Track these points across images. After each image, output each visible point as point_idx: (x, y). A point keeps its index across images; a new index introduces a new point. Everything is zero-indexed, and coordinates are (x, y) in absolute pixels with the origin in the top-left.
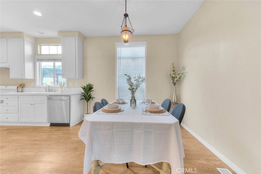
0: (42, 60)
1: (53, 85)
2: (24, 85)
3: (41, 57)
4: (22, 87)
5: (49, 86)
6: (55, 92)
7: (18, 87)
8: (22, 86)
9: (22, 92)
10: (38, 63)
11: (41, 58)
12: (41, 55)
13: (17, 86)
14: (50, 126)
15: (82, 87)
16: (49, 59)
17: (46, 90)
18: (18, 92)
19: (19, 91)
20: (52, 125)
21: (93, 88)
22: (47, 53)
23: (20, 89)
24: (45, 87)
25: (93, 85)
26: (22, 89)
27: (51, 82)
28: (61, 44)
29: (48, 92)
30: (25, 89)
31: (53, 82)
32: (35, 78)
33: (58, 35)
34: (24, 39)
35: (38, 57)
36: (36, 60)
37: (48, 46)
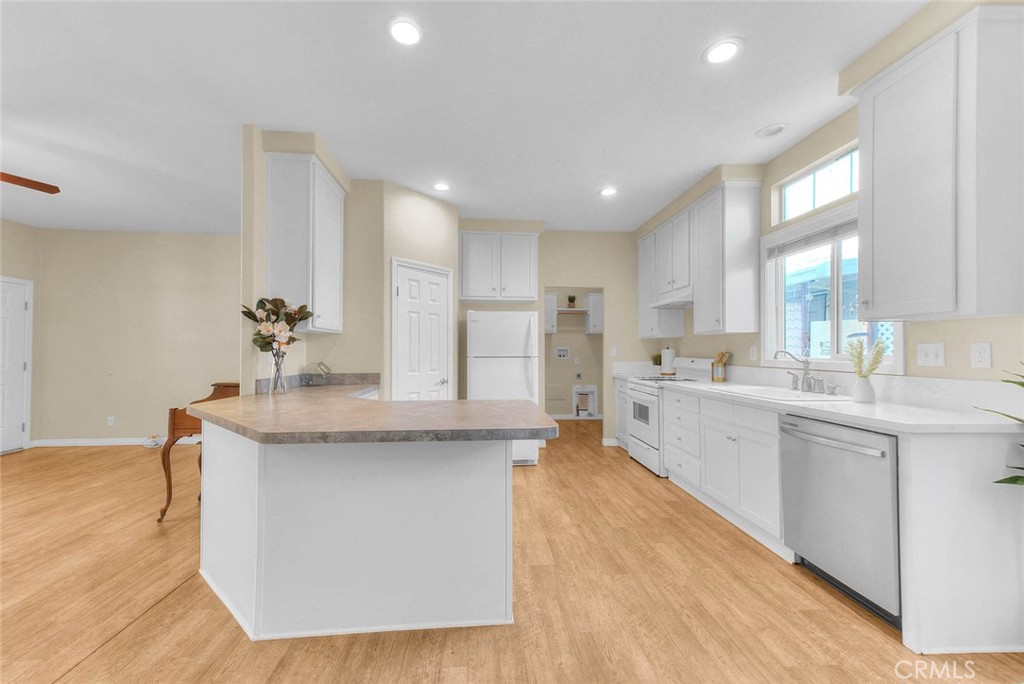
0: (781, 250)
1: (829, 357)
2: (731, 356)
3: (778, 239)
4: (725, 365)
5: (806, 363)
6: (832, 393)
7: (713, 364)
8: (724, 360)
9: (725, 380)
10: (770, 264)
11: (779, 242)
12: (783, 225)
13: (713, 361)
14: (796, 564)
16: (807, 233)
17: (795, 381)
18: (713, 380)
19: (715, 376)
22: (806, 208)
23: (720, 371)
26: (725, 372)
27: (822, 344)
29: (803, 391)
30: (736, 371)
31: (828, 345)
32: (760, 329)
33: (841, 93)
34: (723, 189)
35: (770, 241)
36: (764, 253)
37: (810, 178)
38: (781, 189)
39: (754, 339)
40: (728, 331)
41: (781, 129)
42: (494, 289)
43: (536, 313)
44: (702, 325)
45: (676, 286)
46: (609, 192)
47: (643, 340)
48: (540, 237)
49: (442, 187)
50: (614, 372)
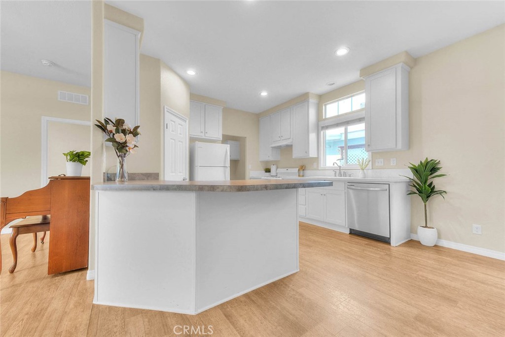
0: (327, 127)
2: (306, 166)
3: (326, 123)
4: (304, 170)
5: (340, 167)
6: (350, 176)
7: (299, 170)
8: (303, 168)
9: (303, 176)
10: (322, 132)
11: (327, 125)
12: (326, 119)
14: (350, 234)
15: (411, 168)
16: (338, 122)
17: (335, 174)
18: (299, 176)
19: (300, 174)
20: (353, 233)
21: (438, 169)
22: (335, 114)
23: (301, 172)
24: (333, 169)
25: (439, 163)
26: (303, 173)
28: (364, 90)
29: (339, 177)
30: (307, 172)
32: (318, 155)
33: (360, 77)
34: (308, 102)
35: (322, 124)
36: (320, 128)
37: (337, 103)
38: (325, 105)
39: (317, 159)
40: (311, 156)
41: (334, 84)
42: (202, 132)
43: (229, 145)
44: (296, 153)
45: (282, 138)
46: (264, 94)
47: (261, 162)
48: (223, 109)
49: (191, 73)
50: (251, 176)
